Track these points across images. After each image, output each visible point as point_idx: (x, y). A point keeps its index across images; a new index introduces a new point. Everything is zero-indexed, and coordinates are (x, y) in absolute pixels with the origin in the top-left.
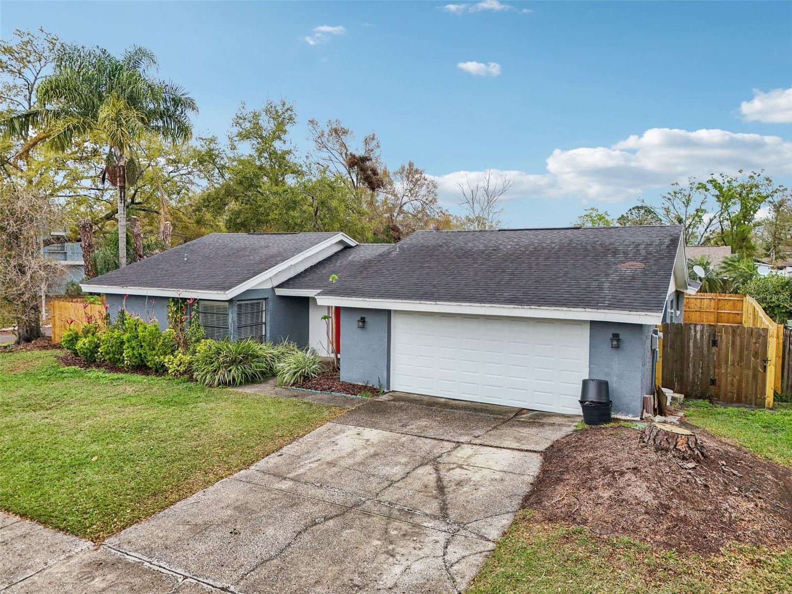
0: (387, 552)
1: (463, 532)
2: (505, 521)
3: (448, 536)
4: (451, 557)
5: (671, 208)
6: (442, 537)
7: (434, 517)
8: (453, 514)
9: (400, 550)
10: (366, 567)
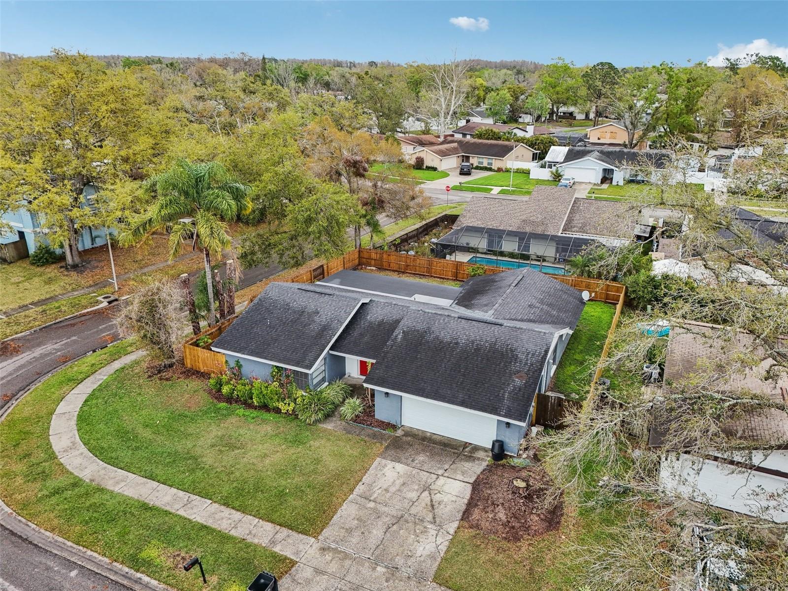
0: (417, 541)
1: (441, 530)
2: (456, 524)
3: (436, 532)
4: (438, 543)
6: (435, 533)
7: (431, 523)
8: (438, 520)
9: (421, 540)
10: (412, 548)
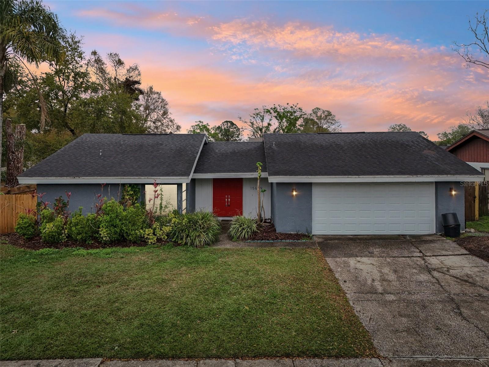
5: (255, 123)
